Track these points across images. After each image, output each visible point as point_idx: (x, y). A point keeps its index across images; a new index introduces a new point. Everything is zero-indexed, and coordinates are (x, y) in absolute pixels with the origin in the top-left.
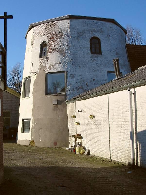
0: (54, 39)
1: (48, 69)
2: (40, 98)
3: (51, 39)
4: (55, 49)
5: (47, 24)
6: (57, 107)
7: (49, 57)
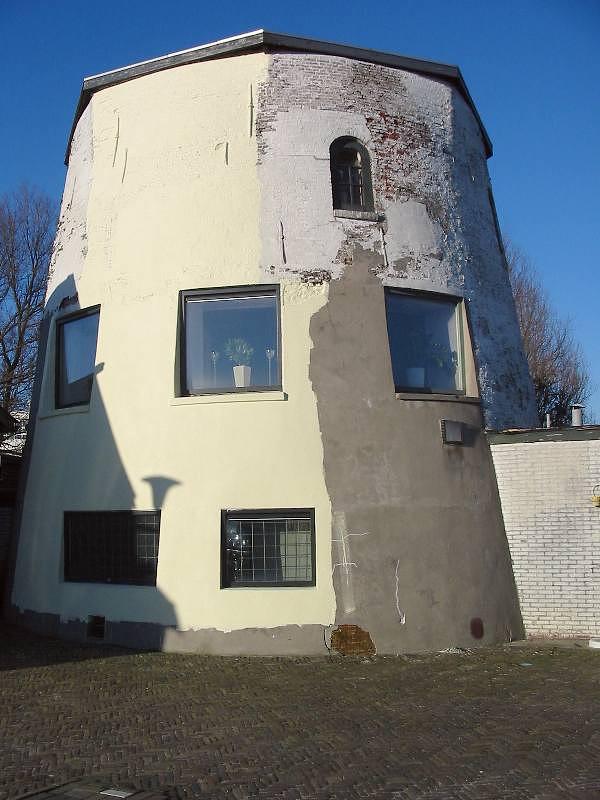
0: (400, 144)
1: (391, 270)
2: (369, 404)
3: (385, 137)
4: (409, 190)
5: (357, 62)
6: (461, 457)
7: (388, 214)
